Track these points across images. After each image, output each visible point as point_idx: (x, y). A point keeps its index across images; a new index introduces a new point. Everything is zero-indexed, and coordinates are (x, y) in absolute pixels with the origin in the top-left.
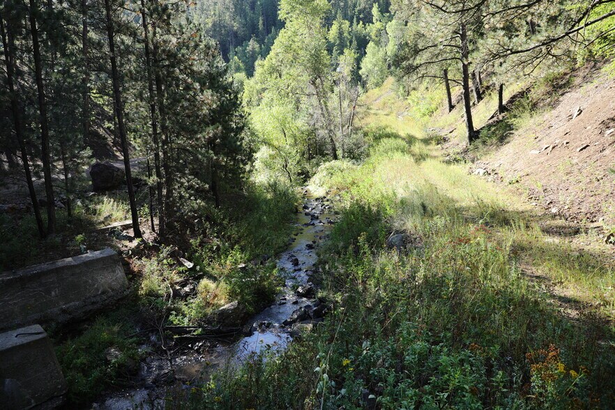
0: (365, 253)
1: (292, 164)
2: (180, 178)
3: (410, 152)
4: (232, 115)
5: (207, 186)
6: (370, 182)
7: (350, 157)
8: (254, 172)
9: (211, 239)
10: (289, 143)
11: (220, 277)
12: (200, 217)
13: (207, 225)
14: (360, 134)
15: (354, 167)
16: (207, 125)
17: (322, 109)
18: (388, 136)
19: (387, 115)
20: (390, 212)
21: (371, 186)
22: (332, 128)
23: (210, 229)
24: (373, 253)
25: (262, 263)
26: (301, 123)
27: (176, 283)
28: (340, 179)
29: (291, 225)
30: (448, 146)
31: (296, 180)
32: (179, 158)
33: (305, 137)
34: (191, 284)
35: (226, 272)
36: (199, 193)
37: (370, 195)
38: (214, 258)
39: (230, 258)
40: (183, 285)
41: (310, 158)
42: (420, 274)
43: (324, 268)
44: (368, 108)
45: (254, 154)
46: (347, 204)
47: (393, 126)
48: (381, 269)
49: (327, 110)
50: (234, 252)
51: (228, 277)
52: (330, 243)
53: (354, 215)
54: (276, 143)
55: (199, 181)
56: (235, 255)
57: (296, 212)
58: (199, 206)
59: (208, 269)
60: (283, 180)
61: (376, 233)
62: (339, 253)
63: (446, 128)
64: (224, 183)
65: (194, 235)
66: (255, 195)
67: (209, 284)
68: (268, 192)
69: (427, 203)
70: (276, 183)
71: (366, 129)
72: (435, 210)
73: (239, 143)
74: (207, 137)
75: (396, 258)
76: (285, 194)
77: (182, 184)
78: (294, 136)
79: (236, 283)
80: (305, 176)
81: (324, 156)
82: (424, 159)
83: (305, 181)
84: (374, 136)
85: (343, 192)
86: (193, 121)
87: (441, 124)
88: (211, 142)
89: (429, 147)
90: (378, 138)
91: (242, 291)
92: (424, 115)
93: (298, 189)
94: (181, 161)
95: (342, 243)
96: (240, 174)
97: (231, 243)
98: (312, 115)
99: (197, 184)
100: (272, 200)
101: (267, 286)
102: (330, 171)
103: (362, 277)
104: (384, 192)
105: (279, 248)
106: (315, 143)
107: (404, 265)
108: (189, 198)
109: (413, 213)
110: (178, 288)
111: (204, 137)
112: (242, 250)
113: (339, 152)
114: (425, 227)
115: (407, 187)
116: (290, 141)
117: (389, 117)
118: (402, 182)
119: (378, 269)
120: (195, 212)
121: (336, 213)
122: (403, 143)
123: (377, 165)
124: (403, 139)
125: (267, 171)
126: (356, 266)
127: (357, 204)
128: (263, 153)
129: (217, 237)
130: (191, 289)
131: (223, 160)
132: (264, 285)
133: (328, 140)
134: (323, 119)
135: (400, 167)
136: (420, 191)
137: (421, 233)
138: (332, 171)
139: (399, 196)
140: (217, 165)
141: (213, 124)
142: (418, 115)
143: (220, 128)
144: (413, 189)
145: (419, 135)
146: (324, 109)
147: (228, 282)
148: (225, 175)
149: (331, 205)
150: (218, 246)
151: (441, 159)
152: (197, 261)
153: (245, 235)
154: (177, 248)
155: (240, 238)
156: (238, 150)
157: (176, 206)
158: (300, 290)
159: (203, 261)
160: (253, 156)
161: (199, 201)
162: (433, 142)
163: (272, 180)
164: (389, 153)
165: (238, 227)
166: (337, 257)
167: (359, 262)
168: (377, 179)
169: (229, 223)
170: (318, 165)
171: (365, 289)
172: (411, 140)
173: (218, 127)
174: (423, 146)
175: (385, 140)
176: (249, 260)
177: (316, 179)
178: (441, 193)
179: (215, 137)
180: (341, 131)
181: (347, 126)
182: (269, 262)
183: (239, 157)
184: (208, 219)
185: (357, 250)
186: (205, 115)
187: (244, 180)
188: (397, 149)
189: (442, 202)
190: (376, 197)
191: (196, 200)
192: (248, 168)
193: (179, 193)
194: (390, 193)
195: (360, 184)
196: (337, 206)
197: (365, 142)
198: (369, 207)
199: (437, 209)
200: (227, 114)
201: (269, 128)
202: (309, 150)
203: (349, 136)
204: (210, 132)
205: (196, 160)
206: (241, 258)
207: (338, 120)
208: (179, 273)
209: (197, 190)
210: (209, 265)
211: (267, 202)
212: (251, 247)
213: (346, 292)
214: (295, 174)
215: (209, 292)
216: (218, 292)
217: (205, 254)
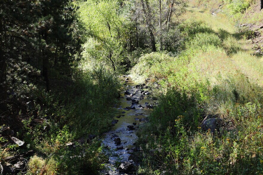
0: (181, 134)
1: (116, 54)
2: (13, 63)
3: (222, 46)
4: (63, 7)
5: (39, 71)
6: (185, 72)
7: (168, 50)
8: (82, 61)
9: (41, 120)
10: (113, 35)
11: (49, 154)
12: (31, 100)
13: (39, 107)
14: (177, 30)
15: (171, 58)
16: (40, 16)
17: (143, 5)
18: (203, 31)
19: (202, 12)
20: (204, 98)
21: (186, 76)
22: (152, 23)
23: (41, 110)
24: (188, 134)
25: (88, 142)
26: (124, 18)
27: (7, 160)
28: (158, 69)
29: (114, 108)
30: (258, 40)
31: (119, 69)
32: (12, 45)
33: (127, 30)
34: (21, 161)
35: (55, 149)
36: (32, 78)
37: (185, 83)
38: (44, 137)
39: (59, 136)
40: (14, 161)
41: (132, 49)
42: (234, 154)
43: (144, 147)
44: (185, 6)
45: (82, 45)
46: (164, 91)
47: (207, 22)
48: (196, 149)
49: (148, 6)
50: (63, 132)
51: (57, 154)
52: (149, 125)
53: (170, 100)
54: (101, 35)
55: (32, 67)
56: (64, 134)
57: (119, 97)
58: (31, 90)
59: (38, 147)
60: (108, 68)
61: (190, 117)
62: (157, 134)
63: (257, 24)
64: (54, 69)
65: (25, 115)
66: (82, 81)
67: (39, 161)
68: (94, 78)
69: (238, 91)
70: (101, 71)
71: (183, 24)
72: (246, 98)
73: (68, 34)
74: (39, 27)
75: (210, 140)
76: (109, 81)
77: (16, 69)
78: (118, 30)
79: (64, 160)
80: (127, 66)
81: (144, 48)
82: (236, 52)
83: (127, 70)
84: (189, 31)
85: (160, 81)
86: (26, 11)
87: (253, 20)
88: (43, 32)
89: (240, 41)
90: (192, 33)
91: (69, 167)
92: (237, 12)
93: (121, 77)
94: (15, 48)
95: (160, 125)
96: (69, 61)
97: (60, 124)
98: (134, 11)
99: (30, 69)
100: (97, 85)
101: (92, 163)
102: (150, 61)
103: (179, 155)
104: (198, 80)
105: (103, 128)
106: (137, 36)
107: (217, 146)
108: (22, 82)
109: (225, 99)
110: (8, 164)
111: (37, 27)
112: (70, 130)
113: (158, 45)
114: (237, 112)
115: (220, 77)
116: (114, 34)
117: (204, 14)
118: (215, 73)
119: (193, 150)
120: (27, 95)
121: (155, 99)
122: (216, 38)
123: (192, 57)
124: (217, 34)
125: (93, 60)
126: (173, 146)
127: (174, 91)
128: (89, 44)
129: (47, 118)
130: (20, 166)
131: (54, 49)
132: (90, 162)
133: (148, 34)
134: (144, 15)
135: (213, 59)
136: (232, 80)
137: (233, 118)
138: (151, 62)
139: (212, 85)
140: (47, 52)
141: (44, 15)
142: (231, 12)
143: (52, 19)
144: (225, 79)
145: (232, 30)
146: (145, 5)
147: (57, 159)
148: (56, 62)
149: (150, 92)
150: (48, 126)
151: (252, 52)
152: (27, 139)
153: (73, 116)
154: (9, 128)
155: (68, 119)
156: (68, 40)
157: (9, 89)
158: (122, 166)
159: (33, 140)
160: (81, 46)
161: (31, 85)
162: (245, 37)
163: (98, 68)
164: (203, 46)
165: (66, 109)
166: (155, 137)
167: (176, 142)
168: (192, 69)
169: (59, 105)
170: (138, 56)
171: (182, 167)
172: (223, 35)
173: (50, 18)
174: (234, 40)
175: (200, 35)
176: (76, 139)
177: (137, 68)
178: (251, 83)
179: (47, 27)
180: (159, 26)
181: (165, 21)
182: (95, 141)
183: (68, 47)
184: (39, 101)
185: (174, 132)
186: (37, 7)
187: (72, 67)
188: (211, 43)
189: (253, 90)
190: (191, 85)
191: (28, 84)
192: (76, 56)
193: (13, 77)
194: (204, 82)
195: (176, 73)
196: (155, 93)
197: (181, 37)
198: (184, 94)
199: (248, 96)
200: (58, 7)
201: (96, 21)
202: (131, 42)
203: (167, 30)
204: (42, 22)
205: (29, 47)
206: (69, 137)
207: (158, 16)
208: (10, 150)
209: (29, 75)
210: (39, 143)
211: (92, 87)
212: (78, 127)
213: (165, 170)
214: (118, 63)
215: (38, 168)
216: (47, 167)
217: (36, 133)
